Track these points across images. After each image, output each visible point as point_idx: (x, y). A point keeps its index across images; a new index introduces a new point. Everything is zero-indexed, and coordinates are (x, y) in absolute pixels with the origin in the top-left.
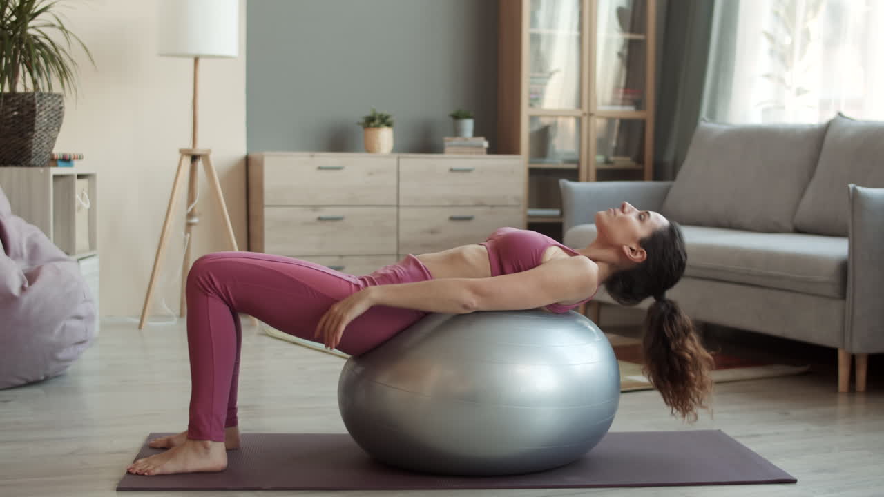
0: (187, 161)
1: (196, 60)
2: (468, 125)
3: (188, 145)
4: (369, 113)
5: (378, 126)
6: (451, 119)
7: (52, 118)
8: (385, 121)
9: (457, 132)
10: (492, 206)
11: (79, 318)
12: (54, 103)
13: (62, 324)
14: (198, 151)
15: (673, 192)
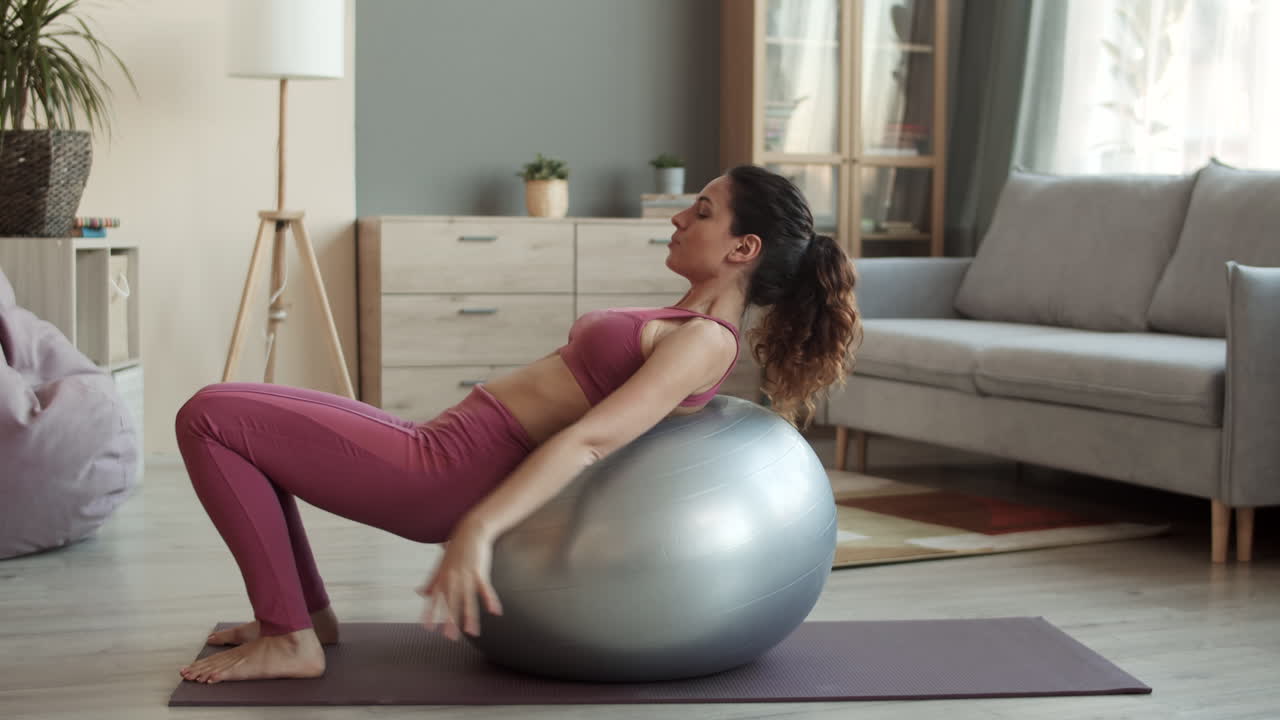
0: (269, 230)
1: (283, 82)
2: (677, 176)
3: (271, 206)
4: (533, 160)
5: (545, 179)
6: (651, 169)
7: (74, 167)
8: (556, 171)
9: (660, 187)
11: (114, 456)
12: (77, 144)
13: (88, 466)
14: (286, 214)
15: (972, 273)
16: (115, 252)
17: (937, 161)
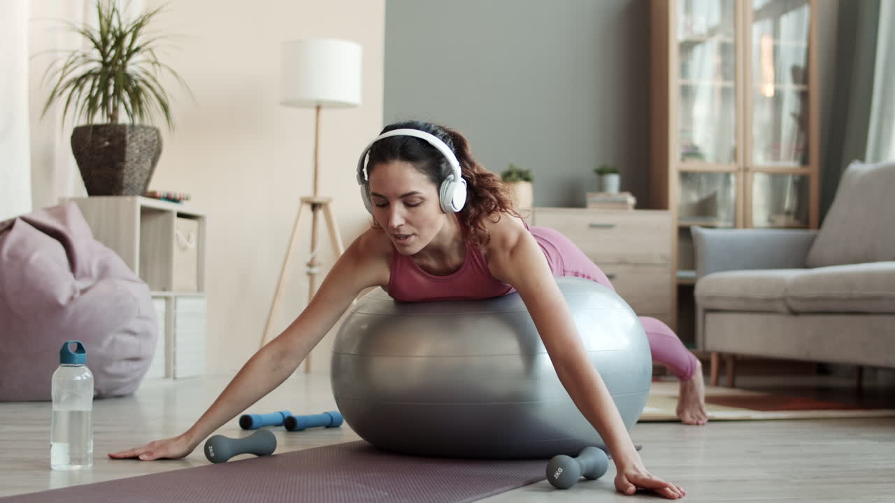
0: (307, 210)
1: (318, 108)
2: (613, 181)
3: (308, 193)
4: (506, 168)
5: (514, 181)
6: (595, 176)
7: (145, 149)
8: (525, 177)
9: (601, 188)
10: (636, 265)
11: (133, 333)
12: (146, 134)
13: (111, 337)
14: (319, 199)
15: (818, 242)
16: (180, 215)
17: (814, 169)
